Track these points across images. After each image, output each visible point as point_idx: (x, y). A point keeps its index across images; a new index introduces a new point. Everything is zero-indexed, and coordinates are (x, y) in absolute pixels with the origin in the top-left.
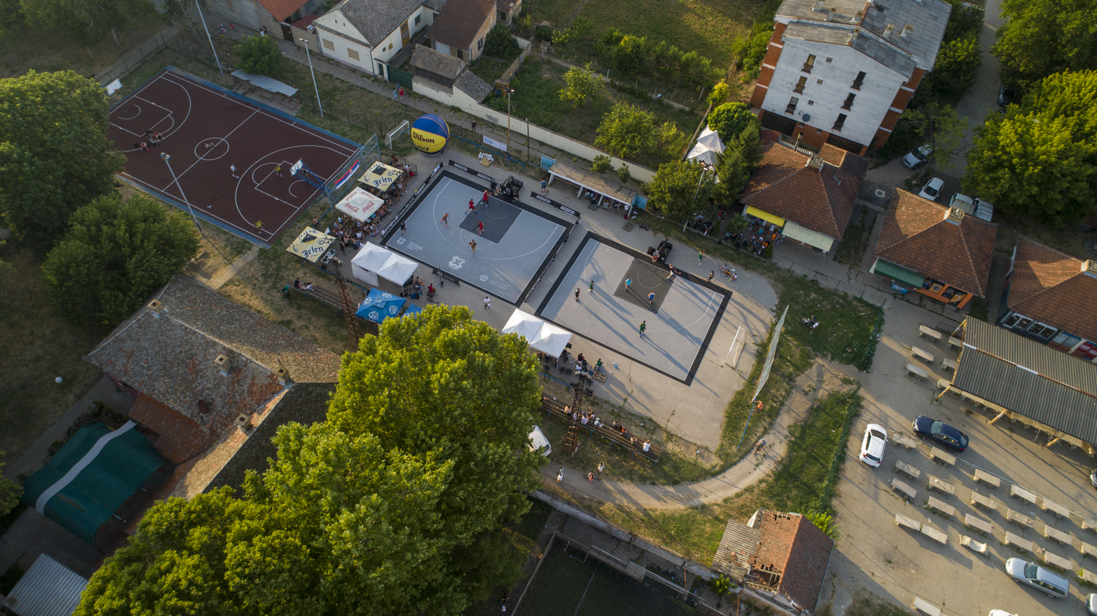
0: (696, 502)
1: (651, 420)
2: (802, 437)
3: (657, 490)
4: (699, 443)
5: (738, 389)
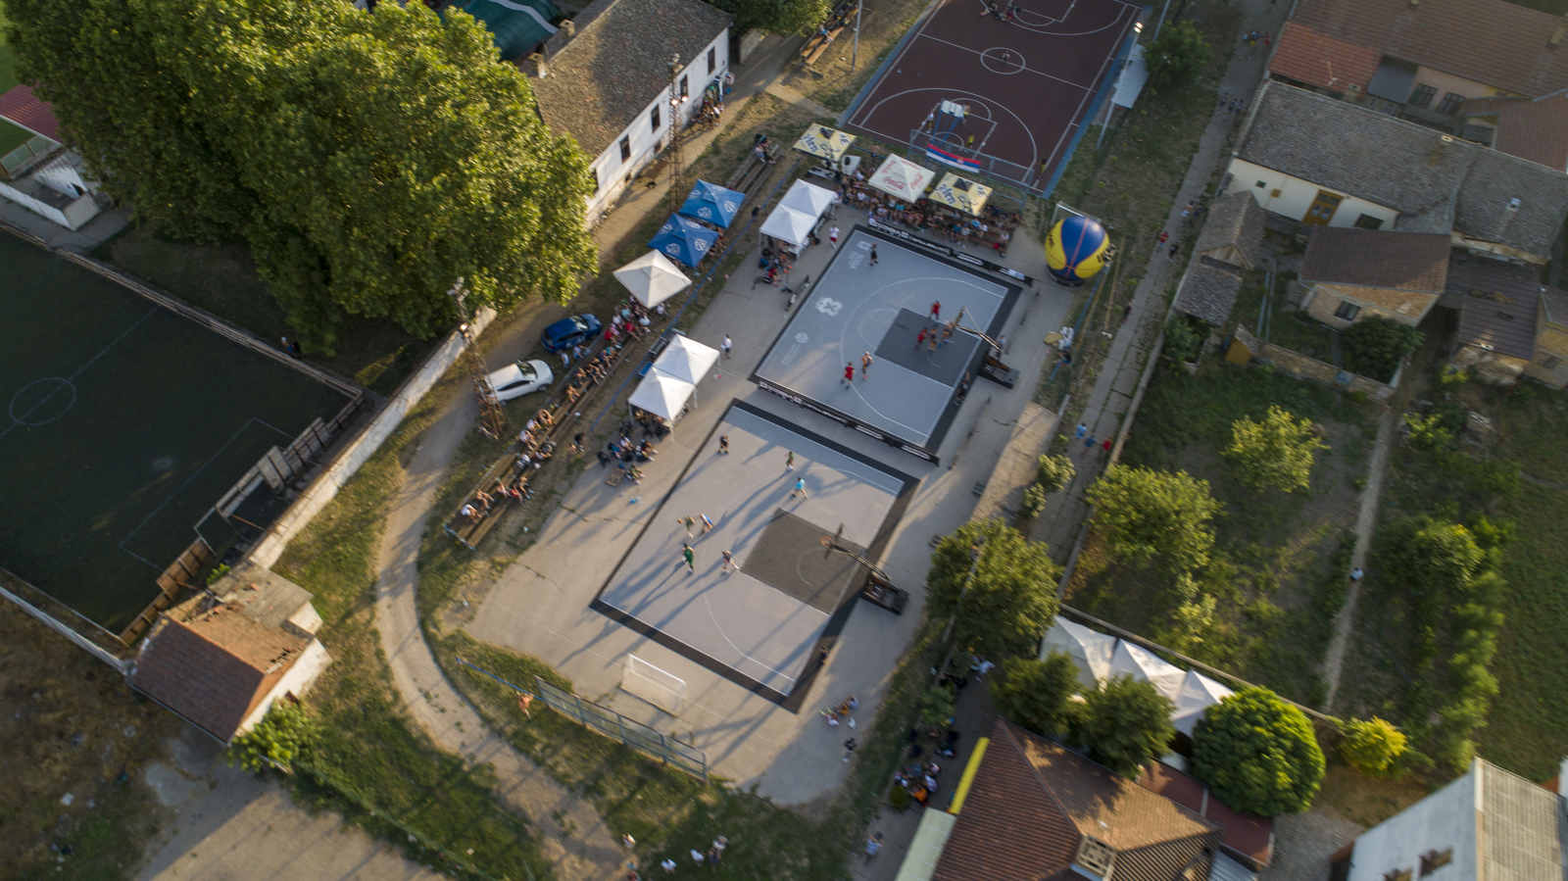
0: (382, 589)
1: (532, 542)
2: (465, 783)
3: (415, 539)
4: (482, 609)
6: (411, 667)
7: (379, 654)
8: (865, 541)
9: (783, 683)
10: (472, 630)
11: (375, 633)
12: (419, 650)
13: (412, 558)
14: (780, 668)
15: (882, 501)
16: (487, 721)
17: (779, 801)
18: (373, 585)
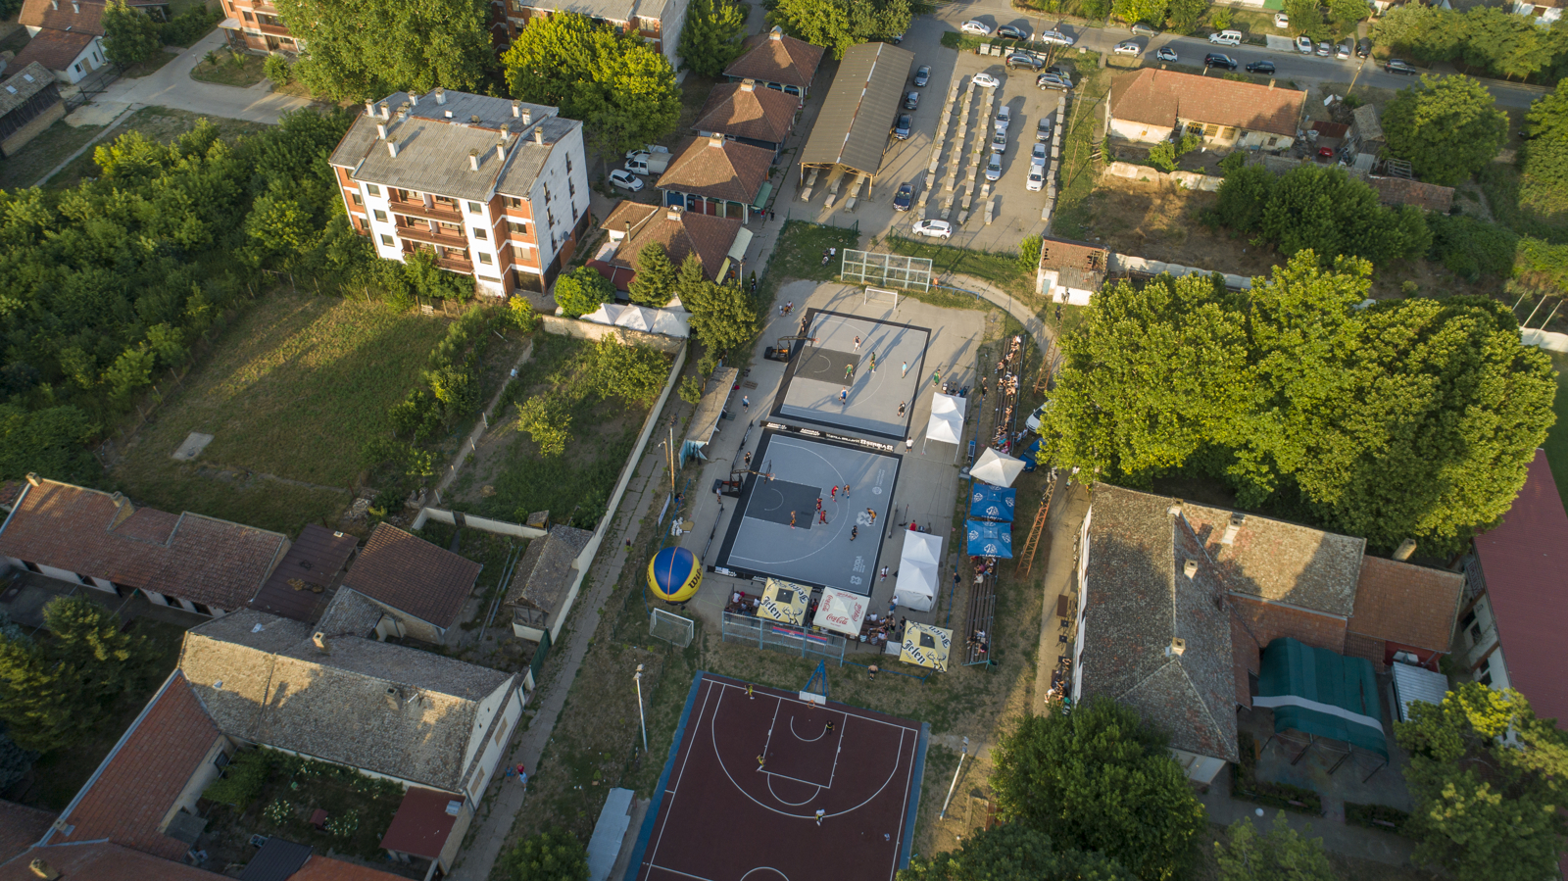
0: (1037, 320)
1: (978, 351)
2: (947, 267)
3: (1041, 343)
4: (983, 321)
5: (918, 302)
6: (998, 297)
7: (1017, 299)
8: (795, 380)
9: (819, 318)
10: (982, 314)
11: (1026, 305)
12: (1002, 304)
13: (1035, 335)
14: (823, 322)
15: (791, 400)
16: (951, 285)
17: (806, 281)
18: (1043, 321)
